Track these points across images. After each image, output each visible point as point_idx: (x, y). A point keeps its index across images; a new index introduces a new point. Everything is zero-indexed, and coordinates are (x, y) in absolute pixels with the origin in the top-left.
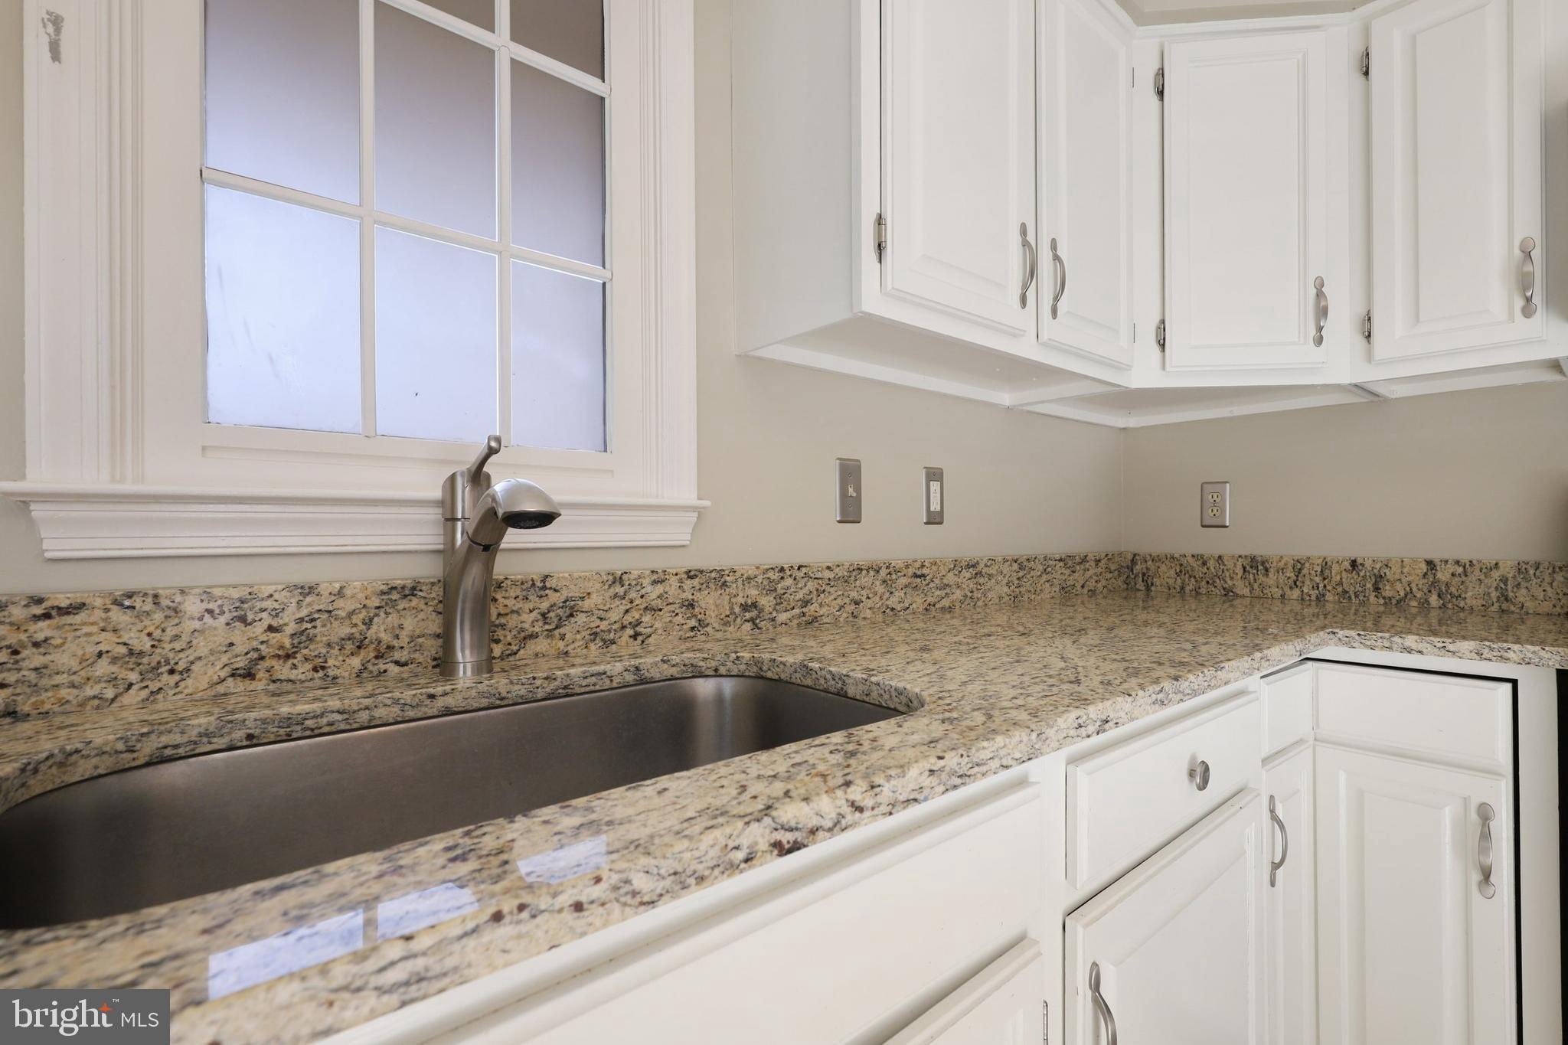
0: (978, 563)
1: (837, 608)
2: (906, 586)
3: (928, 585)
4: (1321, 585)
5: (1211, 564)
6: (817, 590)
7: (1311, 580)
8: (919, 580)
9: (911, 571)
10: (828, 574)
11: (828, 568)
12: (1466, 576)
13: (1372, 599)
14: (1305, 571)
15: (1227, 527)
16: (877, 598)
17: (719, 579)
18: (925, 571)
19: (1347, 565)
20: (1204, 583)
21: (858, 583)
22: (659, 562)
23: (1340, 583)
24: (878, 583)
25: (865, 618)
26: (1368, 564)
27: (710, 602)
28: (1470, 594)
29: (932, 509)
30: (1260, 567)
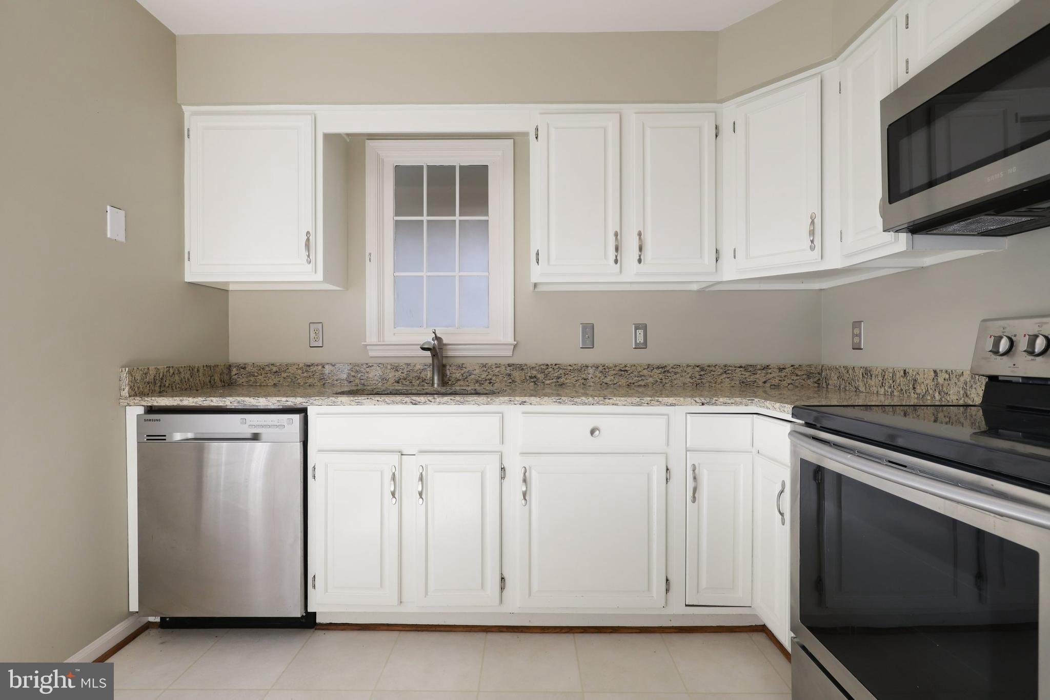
0: (666, 366)
1: (575, 380)
2: (615, 375)
3: (629, 374)
4: (892, 386)
5: (851, 371)
6: (564, 373)
7: (889, 382)
8: (623, 372)
9: (618, 368)
10: (570, 368)
11: (570, 365)
12: (950, 380)
13: (912, 394)
14: (886, 377)
15: (862, 349)
16: (597, 379)
17: (521, 368)
18: (627, 368)
19: (902, 372)
20: (848, 383)
21: (586, 372)
22: (498, 361)
23: (899, 385)
24: (597, 372)
25: (589, 386)
26: (911, 372)
27: (516, 374)
28: (951, 392)
29: (638, 342)
30: (869, 374)
